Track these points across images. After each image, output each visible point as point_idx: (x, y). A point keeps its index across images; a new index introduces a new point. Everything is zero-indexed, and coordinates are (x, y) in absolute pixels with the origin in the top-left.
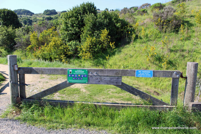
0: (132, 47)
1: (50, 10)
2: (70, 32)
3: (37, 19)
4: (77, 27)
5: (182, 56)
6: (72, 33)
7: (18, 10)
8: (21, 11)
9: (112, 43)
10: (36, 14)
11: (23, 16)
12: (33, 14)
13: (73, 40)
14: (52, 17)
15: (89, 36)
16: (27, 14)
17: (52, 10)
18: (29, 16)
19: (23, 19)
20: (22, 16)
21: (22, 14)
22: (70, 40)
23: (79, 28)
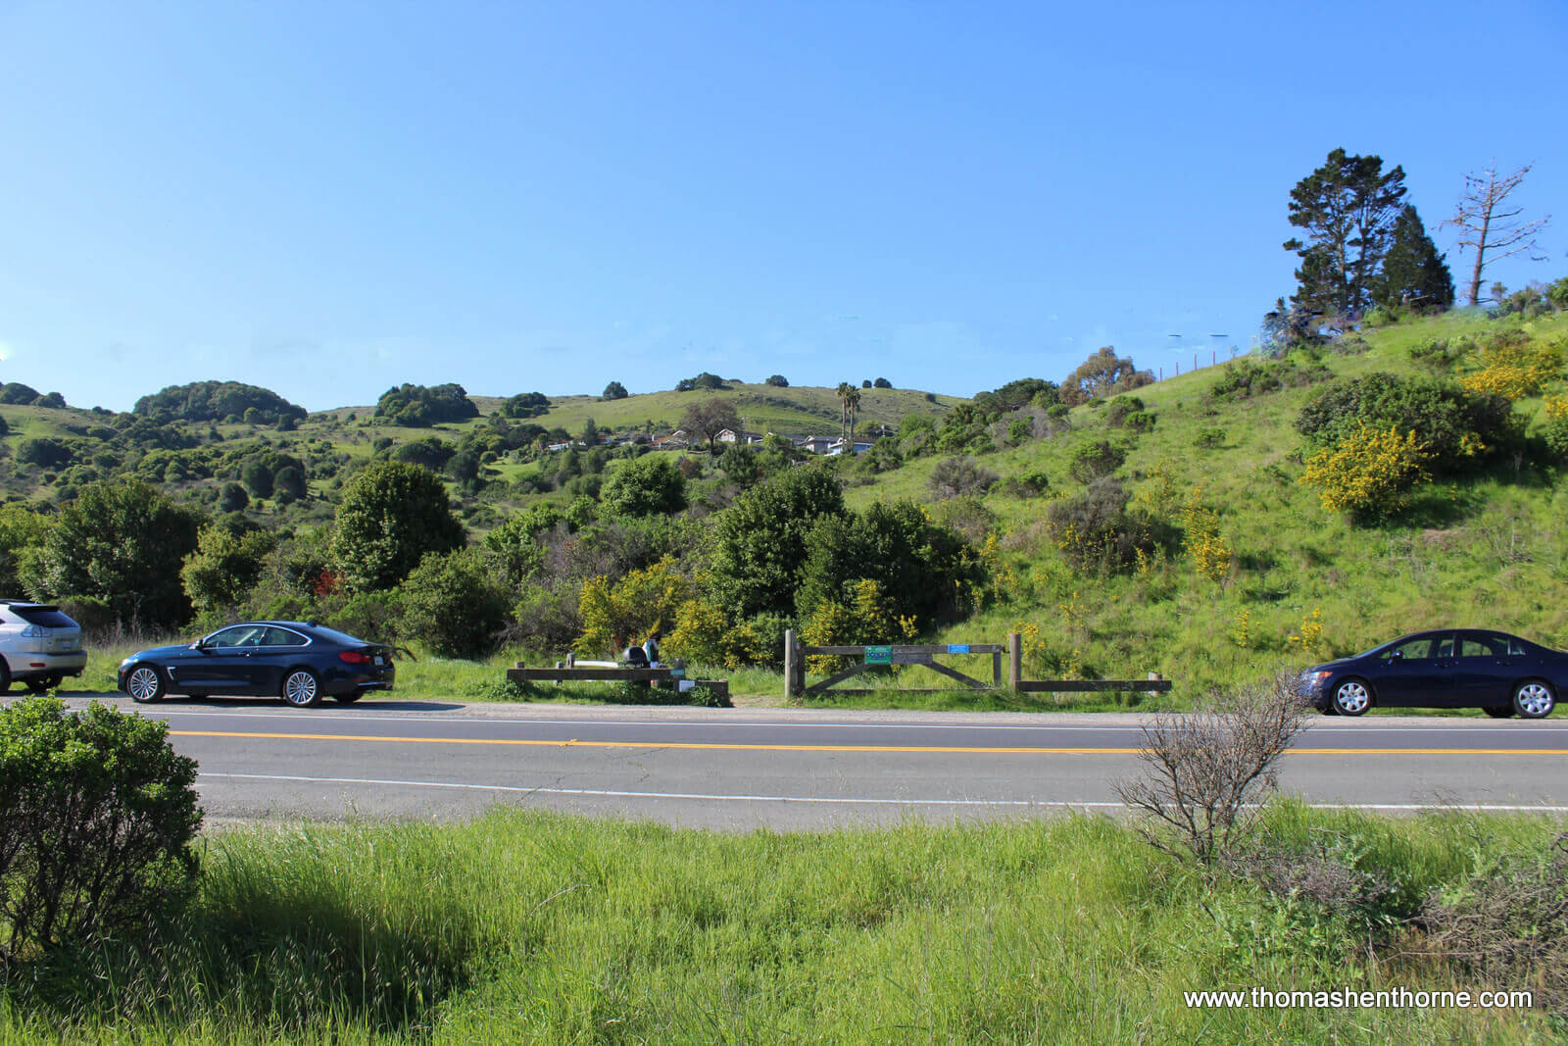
0: (975, 630)
1: (428, 386)
2: (752, 580)
3: (337, 452)
4: (776, 562)
5: (1123, 650)
6: (760, 584)
7: (193, 385)
8: (216, 398)
9: (906, 620)
10: (322, 417)
11: (226, 429)
12: (300, 413)
13: (763, 609)
14: (445, 438)
15: (825, 600)
16: (256, 419)
17: (436, 391)
18: (272, 434)
19: (238, 456)
20: (220, 429)
21: (220, 418)
22: (750, 611)
23: (786, 567)
